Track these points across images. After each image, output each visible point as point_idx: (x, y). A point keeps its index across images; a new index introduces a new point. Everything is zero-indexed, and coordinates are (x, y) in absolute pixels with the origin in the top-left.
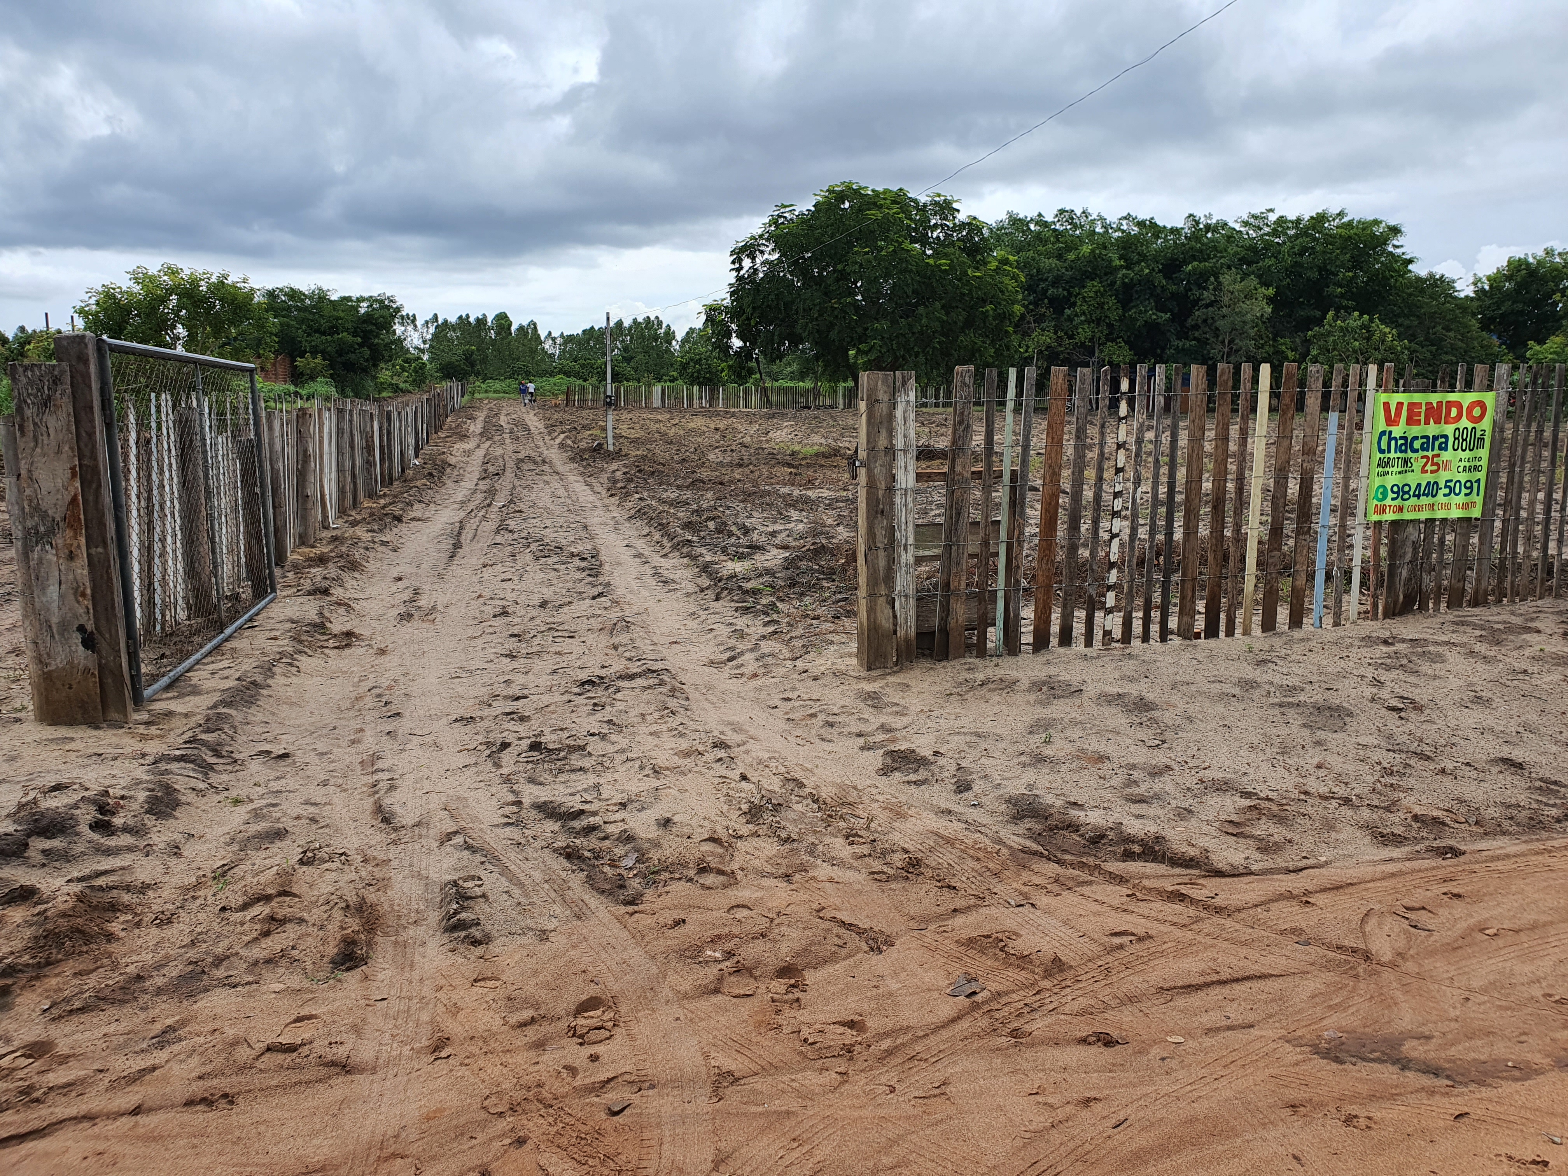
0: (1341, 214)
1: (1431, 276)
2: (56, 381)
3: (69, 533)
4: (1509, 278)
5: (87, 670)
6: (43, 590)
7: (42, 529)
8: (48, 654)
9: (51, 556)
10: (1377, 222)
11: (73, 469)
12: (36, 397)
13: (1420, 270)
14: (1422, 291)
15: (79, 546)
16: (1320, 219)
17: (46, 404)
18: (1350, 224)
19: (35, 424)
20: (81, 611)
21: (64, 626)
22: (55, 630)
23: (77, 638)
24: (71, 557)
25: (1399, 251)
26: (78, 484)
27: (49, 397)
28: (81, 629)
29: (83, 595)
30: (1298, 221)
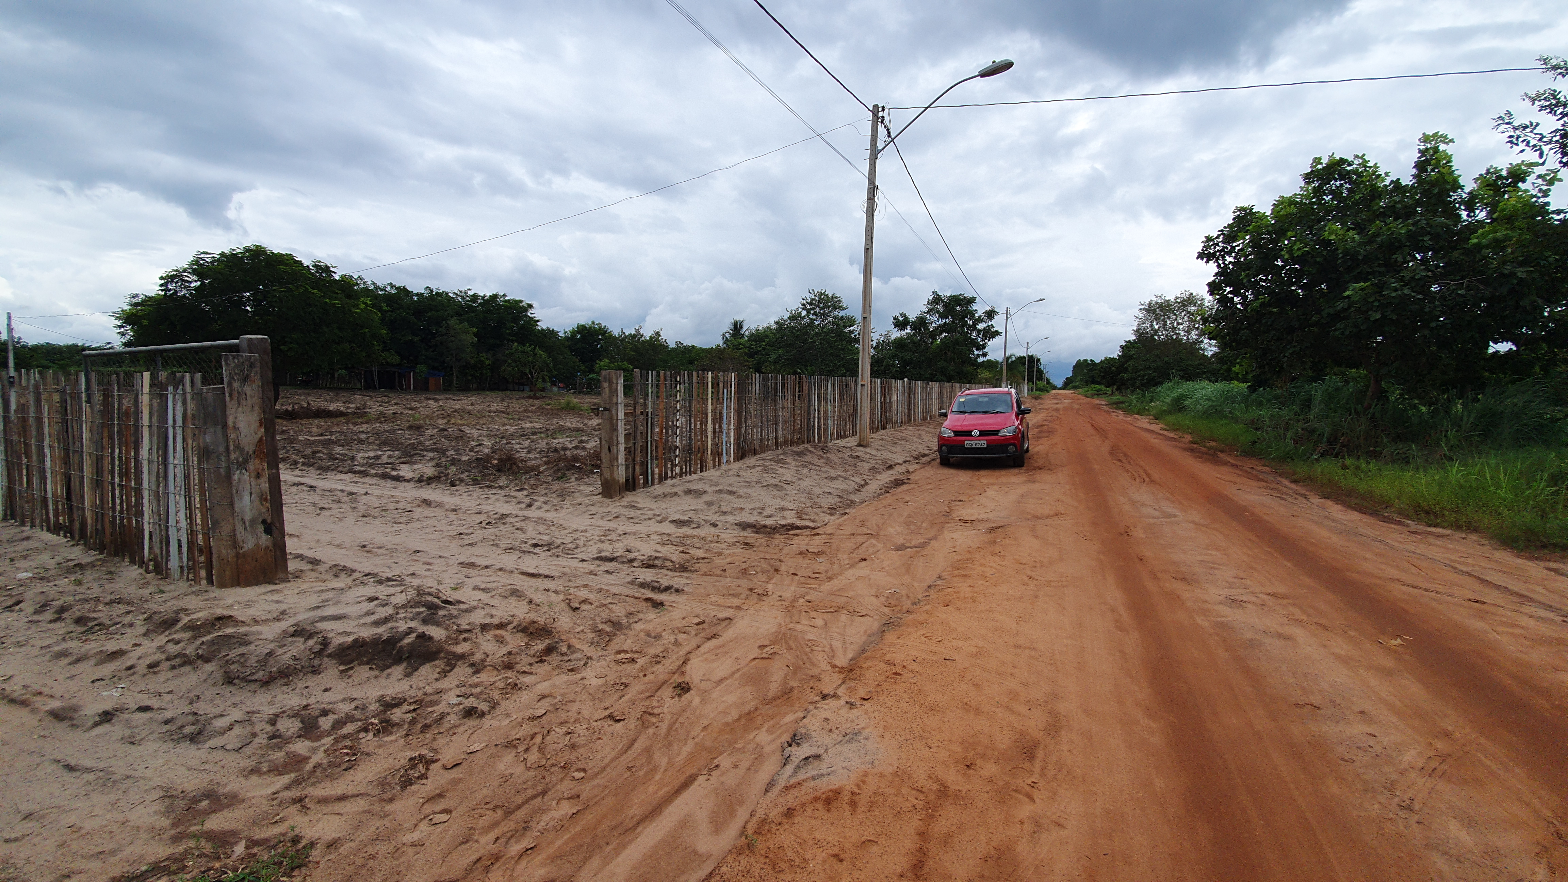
0: (504, 295)
1: (548, 329)
2: (252, 366)
3: (258, 461)
4: (578, 332)
5: (267, 548)
6: (241, 499)
7: (241, 459)
8: (243, 542)
9: (246, 477)
10: (521, 301)
11: (260, 420)
12: (239, 375)
13: (542, 326)
14: (545, 336)
15: (263, 469)
16: (494, 297)
17: (245, 380)
18: (509, 301)
19: (239, 393)
20: (264, 510)
21: (253, 521)
22: (247, 524)
23: (261, 528)
24: (258, 476)
25: (532, 316)
26: (263, 430)
27: (248, 376)
28: (264, 522)
29: (266, 500)
30: (484, 296)
